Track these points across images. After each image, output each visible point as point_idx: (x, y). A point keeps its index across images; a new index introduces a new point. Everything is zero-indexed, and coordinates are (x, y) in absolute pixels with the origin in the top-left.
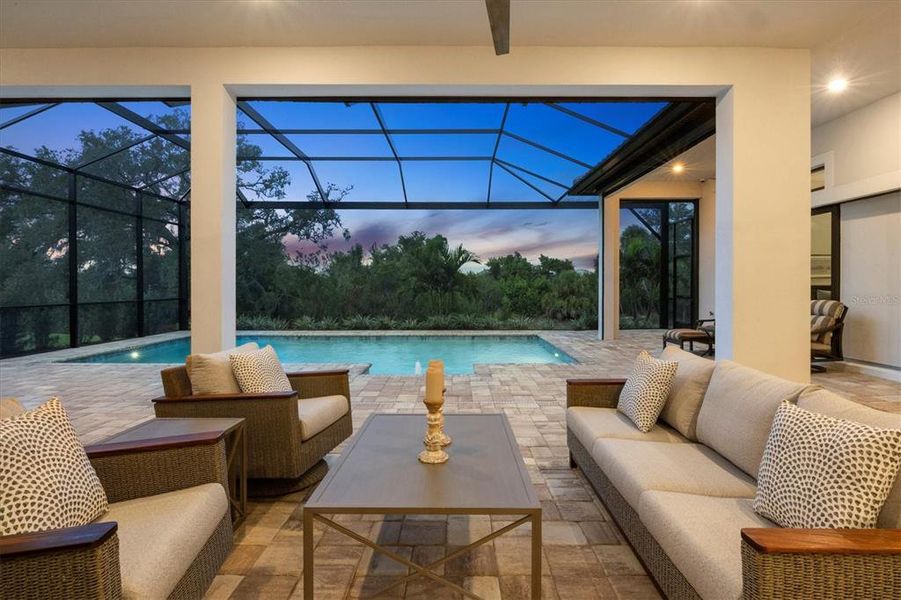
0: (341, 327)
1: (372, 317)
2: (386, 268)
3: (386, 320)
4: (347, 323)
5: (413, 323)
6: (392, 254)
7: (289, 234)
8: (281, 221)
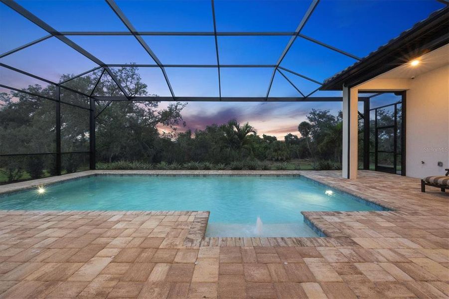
0: (183, 168)
1: (199, 162)
2: (201, 139)
3: (207, 164)
4: (186, 165)
5: (222, 166)
6: (203, 133)
7: (159, 123)
8: (156, 117)
